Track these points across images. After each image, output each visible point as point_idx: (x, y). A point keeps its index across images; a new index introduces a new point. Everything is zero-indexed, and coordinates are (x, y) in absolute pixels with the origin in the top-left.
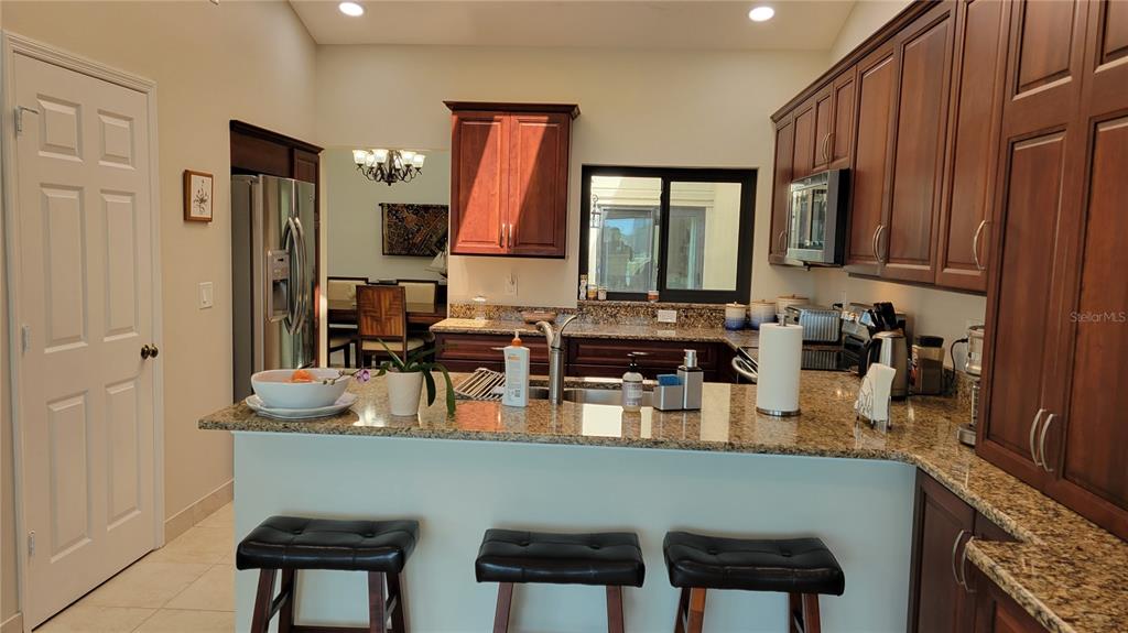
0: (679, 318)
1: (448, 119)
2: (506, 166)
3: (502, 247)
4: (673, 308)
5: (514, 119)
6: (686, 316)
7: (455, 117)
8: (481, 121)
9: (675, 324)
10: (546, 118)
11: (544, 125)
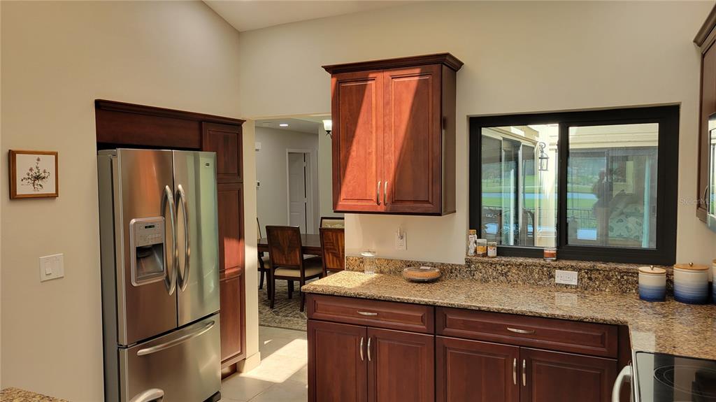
0: (580, 279)
1: (328, 81)
2: (380, 123)
3: (379, 204)
4: (573, 268)
5: (387, 74)
6: (590, 279)
7: (335, 79)
8: (356, 81)
9: (577, 287)
10: (417, 71)
11: (417, 78)
